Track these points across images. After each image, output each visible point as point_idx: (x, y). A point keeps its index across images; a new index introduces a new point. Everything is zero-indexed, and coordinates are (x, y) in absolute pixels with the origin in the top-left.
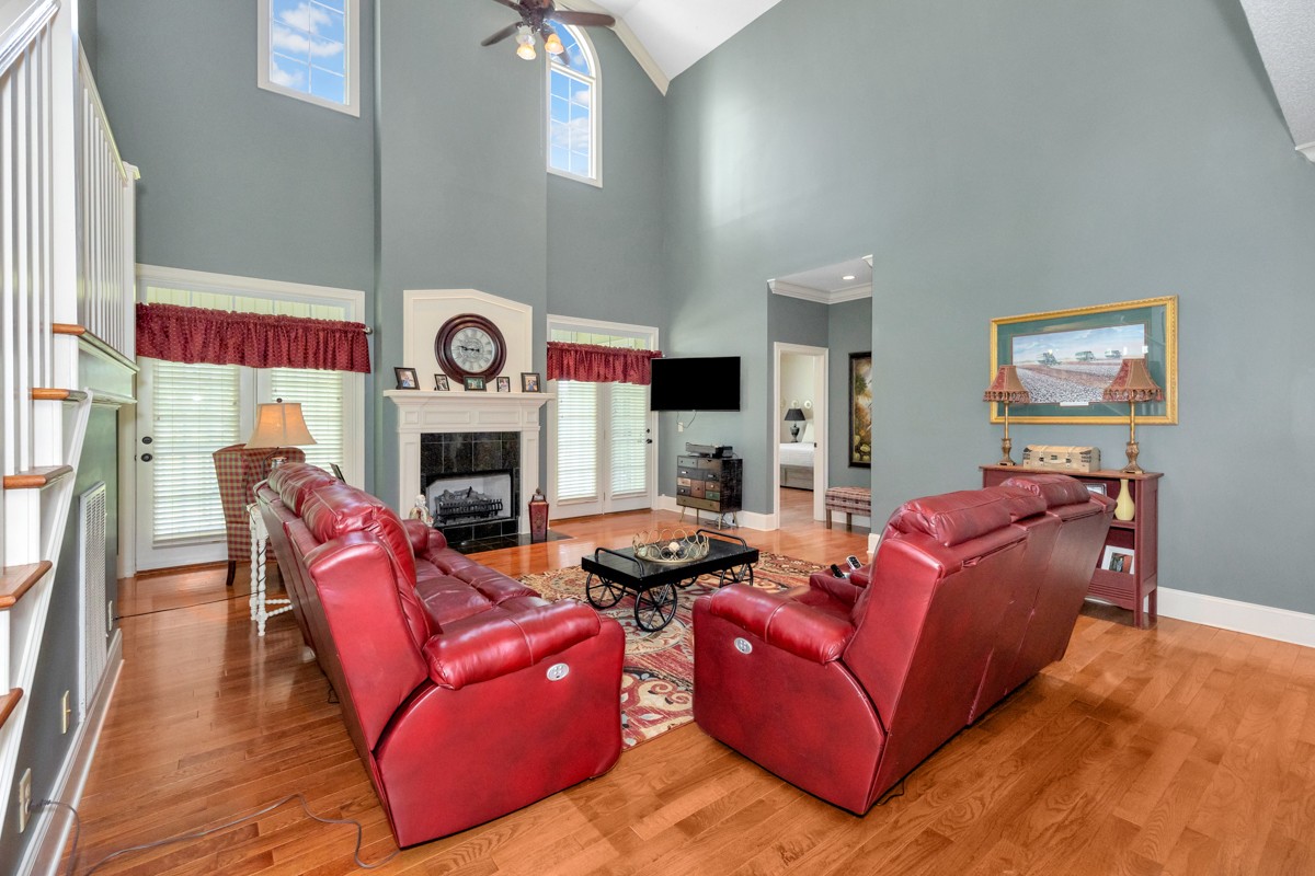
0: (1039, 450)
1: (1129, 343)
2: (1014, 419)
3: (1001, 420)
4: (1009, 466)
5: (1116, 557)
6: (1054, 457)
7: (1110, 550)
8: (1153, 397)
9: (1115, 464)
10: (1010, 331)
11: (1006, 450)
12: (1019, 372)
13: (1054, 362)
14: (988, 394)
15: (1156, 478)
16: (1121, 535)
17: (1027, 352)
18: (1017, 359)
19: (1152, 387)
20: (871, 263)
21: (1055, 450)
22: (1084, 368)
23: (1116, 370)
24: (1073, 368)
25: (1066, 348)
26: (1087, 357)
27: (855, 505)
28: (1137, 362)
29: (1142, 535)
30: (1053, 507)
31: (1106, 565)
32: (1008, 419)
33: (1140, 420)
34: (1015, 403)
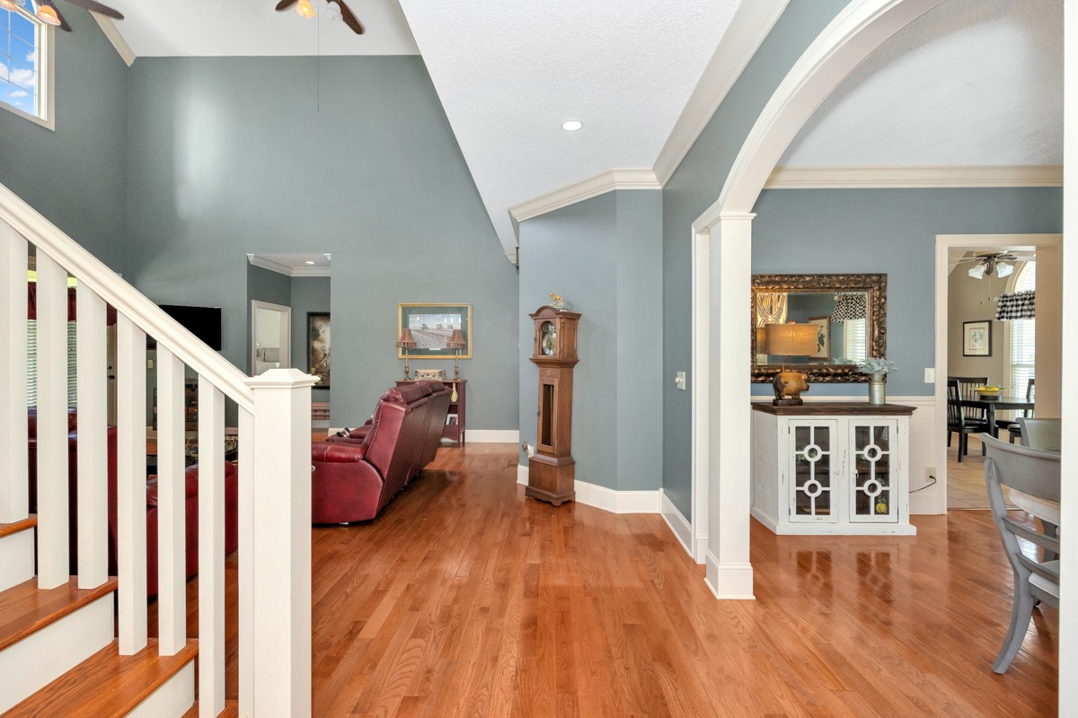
0: (422, 371)
1: (454, 321)
2: (410, 356)
3: (404, 357)
4: (408, 380)
5: (451, 418)
6: (428, 375)
7: (449, 416)
8: (464, 348)
9: (450, 377)
10: (407, 311)
11: (407, 373)
12: (412, 332)
13: (427, 328)
14: (398, 343)
15: (465, 382)
16: (453, 408)
17: (416, 322)
18: (411, 326)
19: (464, 342)
20: (329, 259)
21: (428, 371)
22: (439, 332)
23: (451, 334)
24: (435, 332)
25: (432, 322)
26: (440, 327)
27: (323, 414)
28: (458, 331)
29: (460, 408)
30: (434, 392)
31: (447, 423)
32: (407, 356)
33: (460, 357)
34: (411, 348)
